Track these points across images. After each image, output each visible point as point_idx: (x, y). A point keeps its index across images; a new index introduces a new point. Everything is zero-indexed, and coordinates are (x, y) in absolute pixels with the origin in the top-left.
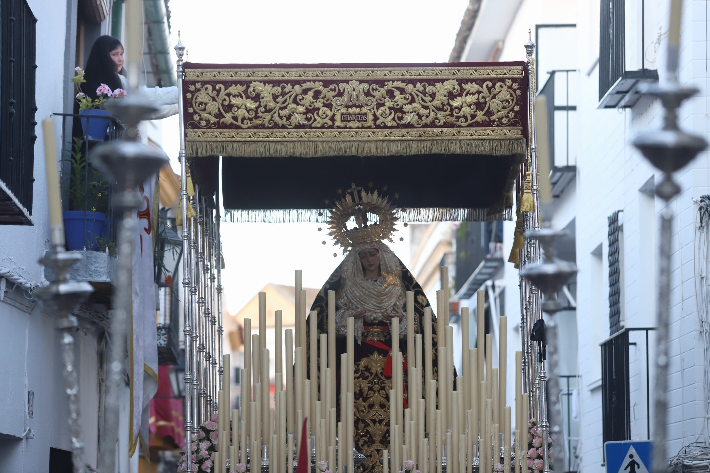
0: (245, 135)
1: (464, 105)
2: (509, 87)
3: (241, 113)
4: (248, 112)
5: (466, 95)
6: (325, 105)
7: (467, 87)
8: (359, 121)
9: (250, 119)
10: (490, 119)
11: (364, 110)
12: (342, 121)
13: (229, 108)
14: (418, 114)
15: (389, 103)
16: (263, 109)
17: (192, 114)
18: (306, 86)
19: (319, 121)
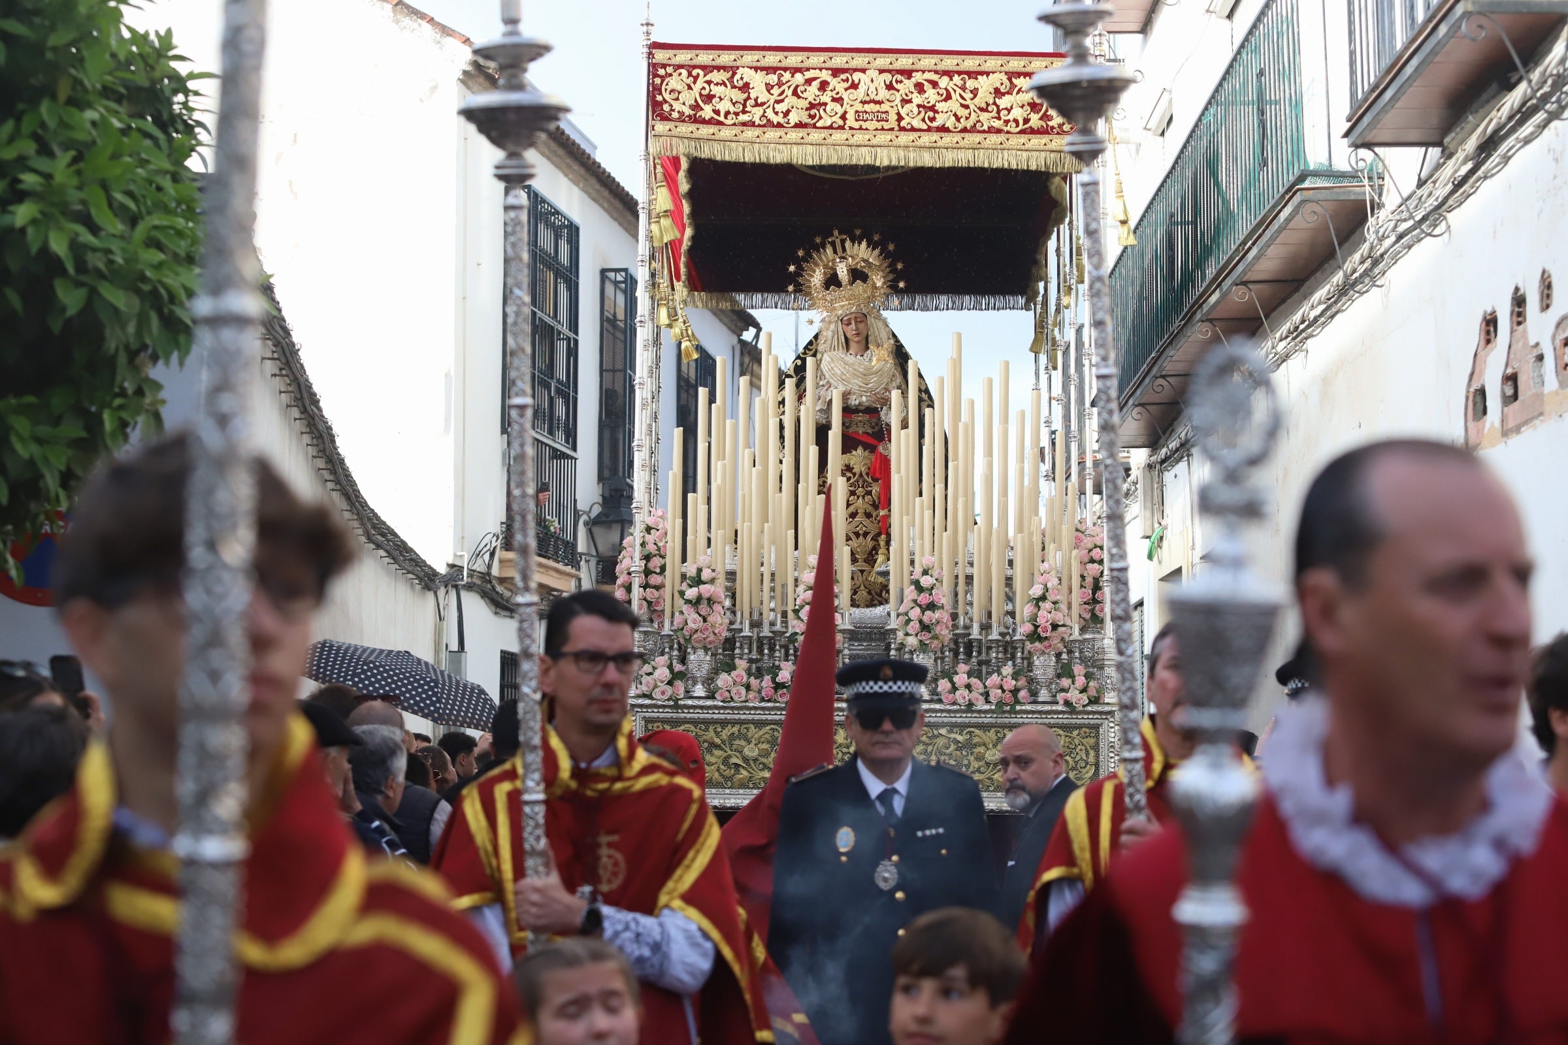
0: (728, 133)
1: (1015, 105)
3: (724, 106)
4: (734, 104)
5: (1018, 93)
6: (834, 100)
7: (1019, 82)
8: (878, 121)
9: (737, 114)
10: (1047, 125)
11: (885, 107)
13: (709, 98)
14: (955, 115)
15: (917, 99)
16: (751, 102)
17: (660, 104)
18: (808, 75)
19: (827, 120)
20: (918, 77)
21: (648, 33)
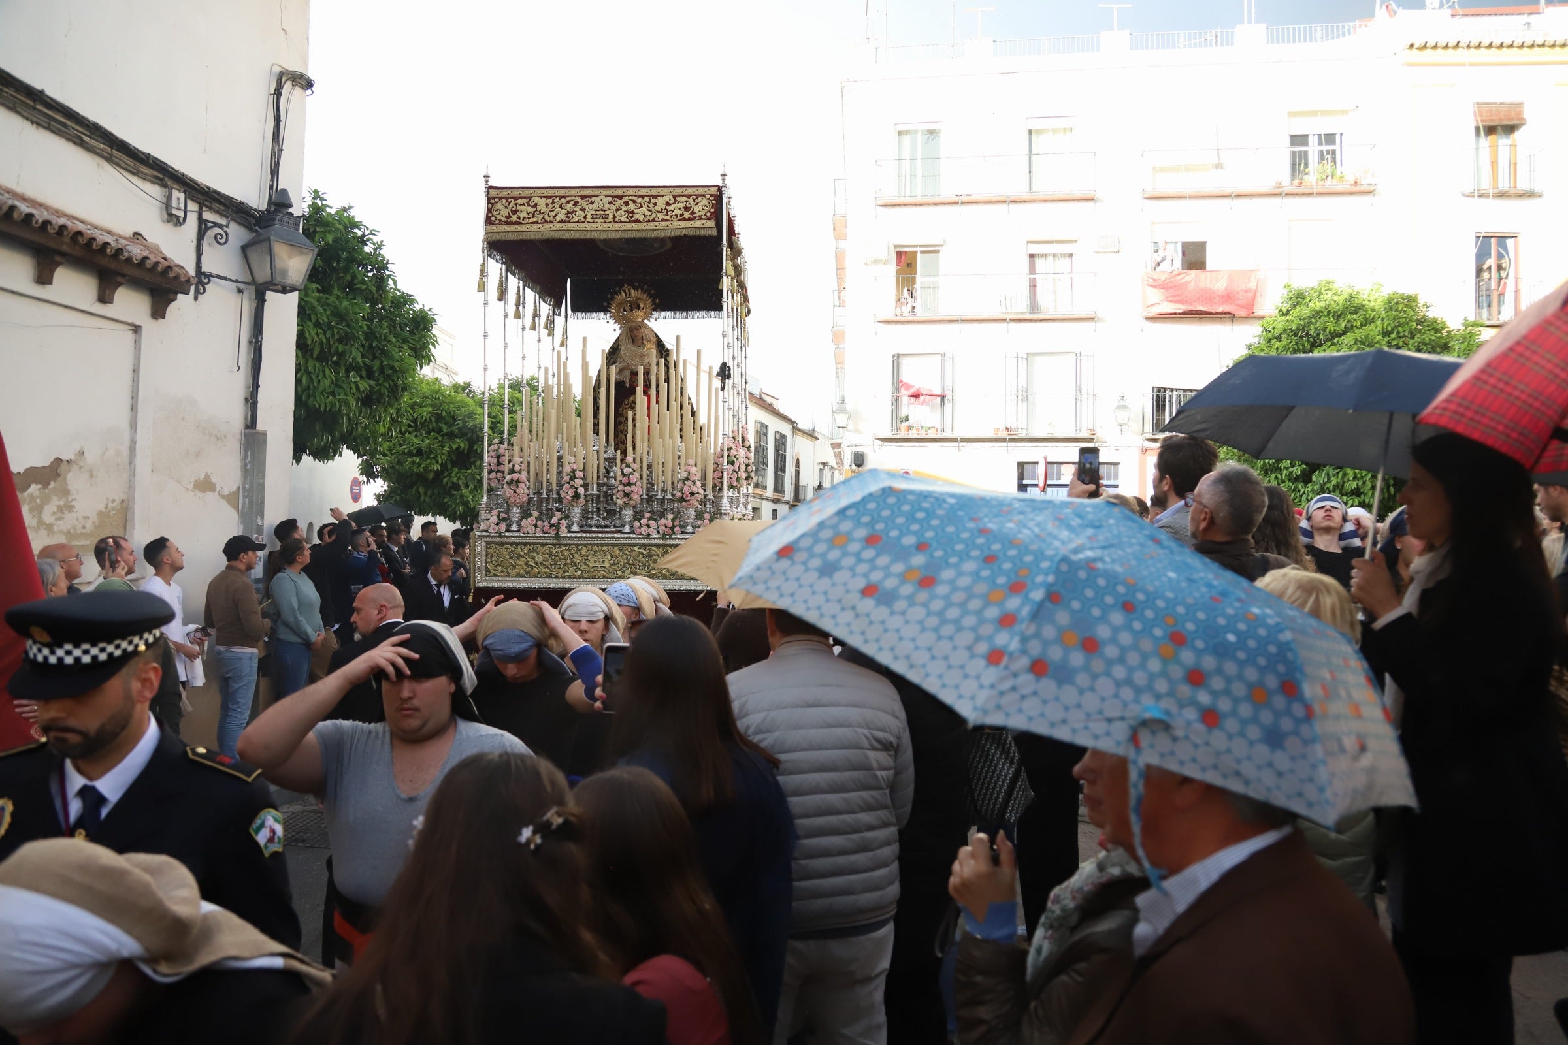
1: (676, 209)
2: (708, 201)
3: (523, 215)
4: (528, 214)
5: (678, 204)
6: (580, 210)
7: (679, 199)
8: (603, 219)
9: (529, 218)
10: (694, 216)
11: (607, 212)
12: (591, 219)
13: (516, 212)
14: (644, 215)
15: (625, 208)
16: (537, 213)
17: (490, 217)
18: (568, 199)
19: (576, 219)
20: (625, 199)
21: (487, 181)
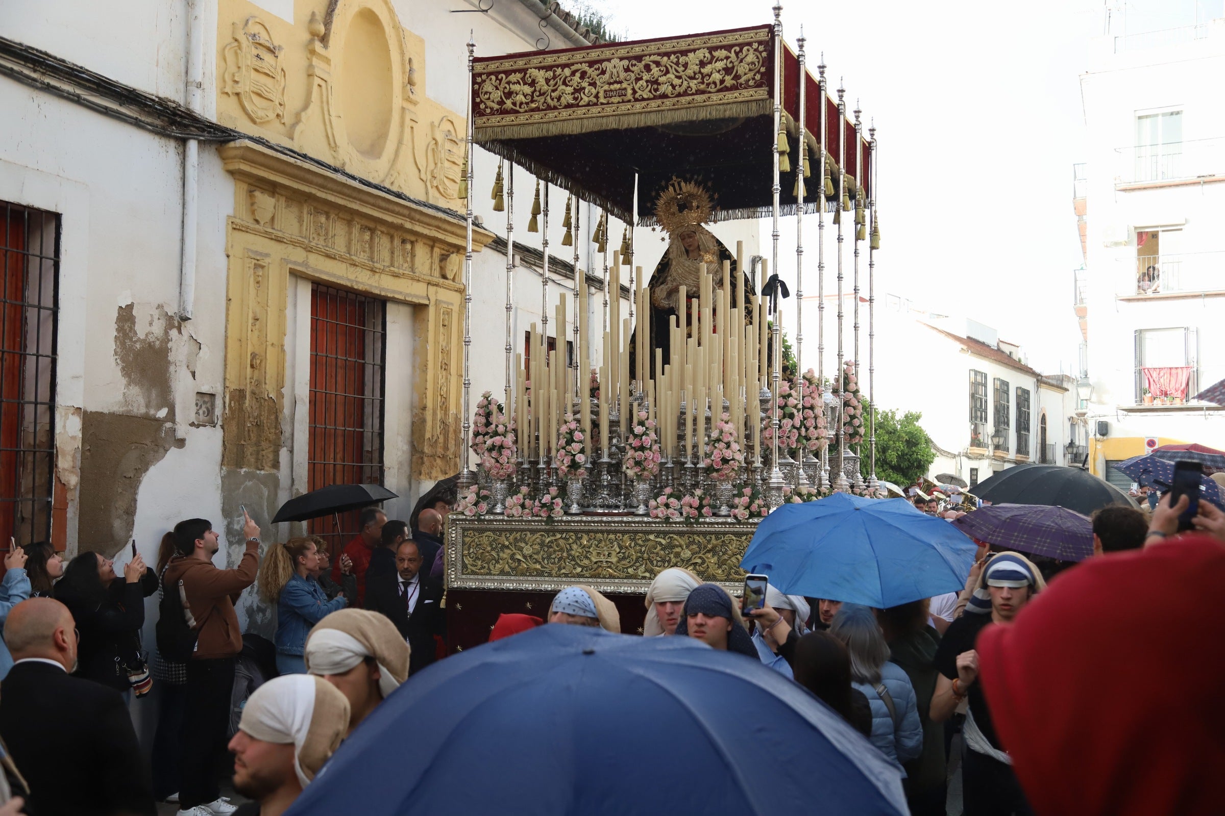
0: (522, 118)
1: (714, 71)
2: (755, 50)
3: (520, 98)
4: (525, 97)
5: (716, 62)
6: (590, 84)
7: (716, 54)
8: (619, 96)
9: (527, 104)
10: (737, 83)
11: (624, 85)
12: (605, 98)
13: (509, 95)
14: (672, 85)
15: (646, 76)
16: (538, 94)
17: (479, 104)
18: (574, 68)
19: (586, 99)
20: (647, 60)
21: (472, 51)
